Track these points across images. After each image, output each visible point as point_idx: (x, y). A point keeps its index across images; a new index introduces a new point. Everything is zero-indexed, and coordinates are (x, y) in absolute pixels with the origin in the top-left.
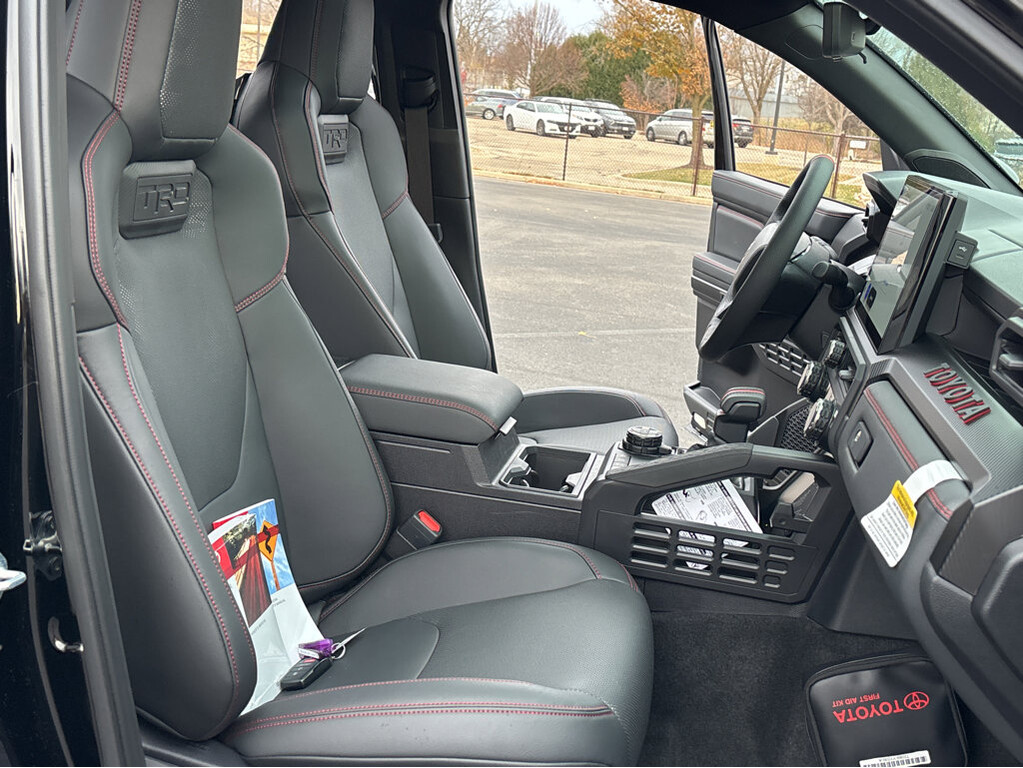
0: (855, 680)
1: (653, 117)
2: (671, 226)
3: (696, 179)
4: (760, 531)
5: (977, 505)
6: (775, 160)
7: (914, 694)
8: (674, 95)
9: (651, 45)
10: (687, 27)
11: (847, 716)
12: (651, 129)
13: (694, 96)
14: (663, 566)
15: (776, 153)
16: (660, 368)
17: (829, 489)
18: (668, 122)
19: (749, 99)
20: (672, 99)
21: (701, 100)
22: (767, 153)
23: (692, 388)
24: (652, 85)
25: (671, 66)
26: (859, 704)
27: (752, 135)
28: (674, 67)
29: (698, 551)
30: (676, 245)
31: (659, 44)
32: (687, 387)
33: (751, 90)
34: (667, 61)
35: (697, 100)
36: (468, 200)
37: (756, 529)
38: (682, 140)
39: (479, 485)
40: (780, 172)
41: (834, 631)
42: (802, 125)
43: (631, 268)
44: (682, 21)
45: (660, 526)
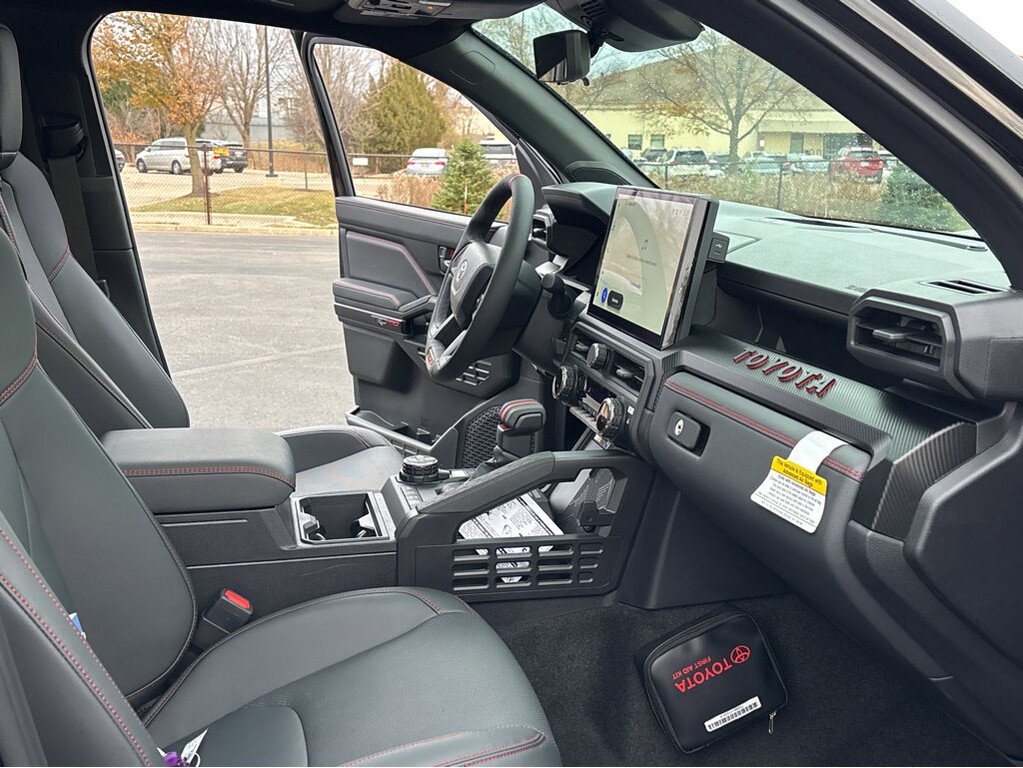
0: (688, 649)
1: (140, 149)
2: (199, 257)
3: (209, 207)
4: (561, 533)
5: (896, 463)
6: (276, 182)
7: (737, 649)
8: (158, 124)
9: (130, 75)
10: (165, 55)
11: (687, 685)
12: (140, 160)
13: (184, 124)
14: (486, 587)
15: (276, 176)
16: (248, 402)
17: (626, 480)
18: (158, 153)
19: (236, 124)
20: (157, 129)
21: (192, 128)
22: (267, 176)
23: (354, 413)
24: (134, 116)
25: (155, 96)
26: (695, 671)
27: (246, 160)
28: (159, 97)
29: (510, 565)
30: (213, 275)
31: (139, 74)
32: (348, 413)
33: (235, 114)
34: (151, 91)
35: (188, 128)
36: (131, 250)
37: (558, 531)
38: (176, 170)
39: (285, 548)
40: (285, 194)
41: (651, 610)
42: (293, 146)
43: (177, 305)
44: (161, 49)
45: (471, 549)
